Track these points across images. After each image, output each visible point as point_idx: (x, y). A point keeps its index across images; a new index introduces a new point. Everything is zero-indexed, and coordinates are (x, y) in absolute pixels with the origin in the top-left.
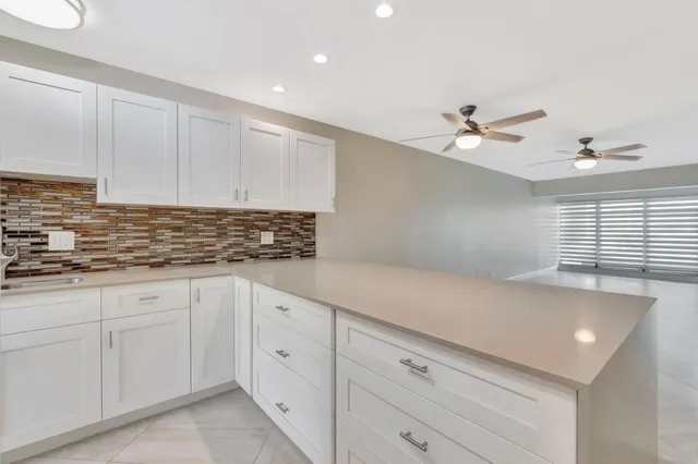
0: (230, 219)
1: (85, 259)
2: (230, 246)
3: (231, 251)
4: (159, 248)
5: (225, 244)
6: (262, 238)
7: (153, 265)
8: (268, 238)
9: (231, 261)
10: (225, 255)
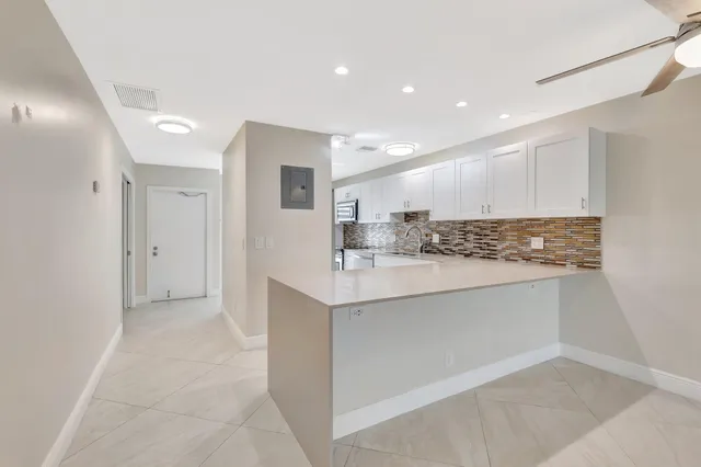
0: (507, 226)
1: (442, 248)
2: (507, 248)
3: (508, 252)
4: (468, 245)
5: (504, 245)
6: (533, 242)
7: (466, 256)
8: (537, 243)
9: (507, 259)
10: (504, 254)
